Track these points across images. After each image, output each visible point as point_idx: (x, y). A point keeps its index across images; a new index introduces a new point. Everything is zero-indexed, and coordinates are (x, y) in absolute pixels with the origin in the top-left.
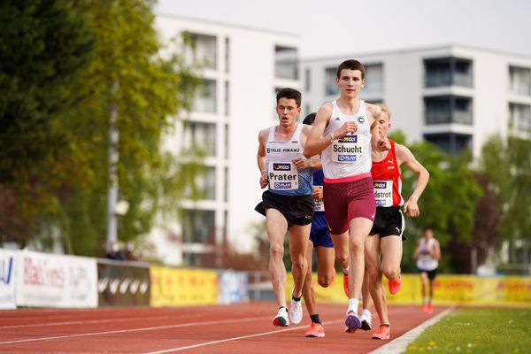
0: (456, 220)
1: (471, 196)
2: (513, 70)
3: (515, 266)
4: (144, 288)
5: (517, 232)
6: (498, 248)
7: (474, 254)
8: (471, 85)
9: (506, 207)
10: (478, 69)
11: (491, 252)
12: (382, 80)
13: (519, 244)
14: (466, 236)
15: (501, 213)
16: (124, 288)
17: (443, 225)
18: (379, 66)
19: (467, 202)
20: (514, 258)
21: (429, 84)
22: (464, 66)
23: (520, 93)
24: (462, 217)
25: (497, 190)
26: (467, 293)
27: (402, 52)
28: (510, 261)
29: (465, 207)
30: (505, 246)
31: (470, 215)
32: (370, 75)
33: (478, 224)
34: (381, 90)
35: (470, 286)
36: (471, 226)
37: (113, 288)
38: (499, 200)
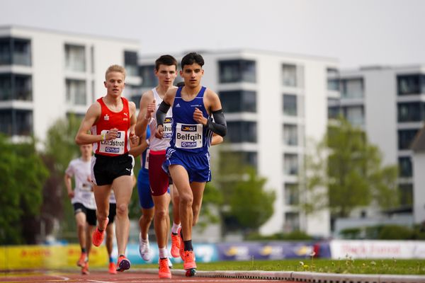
0: (28, 197)
2: (68, 48)
8: (30, 64)
10: (37, 49)
17: (17, 202)
22: (22, 45)
23: (75, 70)
24: (32, 194)
29: (34, 187)
31: (39, 194)
33: (46, 200)
36: (41, 201)
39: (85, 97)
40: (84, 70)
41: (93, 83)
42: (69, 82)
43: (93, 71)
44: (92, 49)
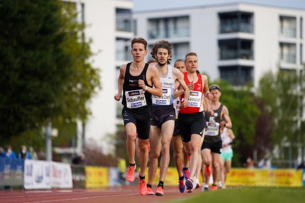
0: (244, 130)
1: (253, 114)
3: (284, 161)
5: (285, 138)
6: (272, 149)
7: (255, 153)
8: (250, 31)
9: (276, 121)
10: (258, 21)
11: (268, 151)
12: (188, 28)
13: (287, 144)
14: (251, 142)
15: (273, 125)
18: (186, 18)
19: (251, 118)
20: (283, 156)
21: (222, 31)
22: (247, 17)
24: (248, 128)
26: (251, 179)
27: (203, 7)
28: (280, 158)
29: (248, 122)
30: (276, 147)
31: (252, 127)
32: (180, 24)
34: (188, 35)
35: (253, 175)
36: (254, 134)
38: (274, 114)
39: (295, 56)
40: (295, 36)
41: (301, 45)
42: (282, 45)
43: (301, 37)
44: (301, 19)
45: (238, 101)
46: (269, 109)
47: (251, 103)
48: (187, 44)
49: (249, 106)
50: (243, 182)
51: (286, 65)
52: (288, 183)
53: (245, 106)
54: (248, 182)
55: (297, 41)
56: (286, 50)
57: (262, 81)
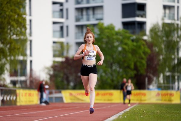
0: (138, 64)
1: (145, 53)
3: (166, 85)
4: (14, 98)
5: (167, 69)
6: (158, 77)
7: (147, 80)
9: (161, 57)
11: (155, 79)
13: (168, 74)
14: (142, 71)
15: (160, 60)
16: (8, 98)
17: (132, 66)
19: (143, 56)
20: (166, 82)
24: (141, 63)
25: (157, 50)
26: (143, 98)
28: (164, 83)
29: (142, 58)
30: (162, 76)
31: (144, 62)
33: (148, 66)
35: (144, 95)
36: (145, 67)
37: (5, 99)
38: (158, 54)
40: (174, 1)
41: (178, 7)
42: (165, 7)
45: (135, 44)
46: (156, 49)
47: (143, 45)
48: (101, 7)
49: (142, 47)
50: (137, 100)
51: (167, 21)
52: (170, 100)
53: (139, 47)
54: (141, 100)
55: (176, 4)
56: (167, 11)
57: (152, 30)
